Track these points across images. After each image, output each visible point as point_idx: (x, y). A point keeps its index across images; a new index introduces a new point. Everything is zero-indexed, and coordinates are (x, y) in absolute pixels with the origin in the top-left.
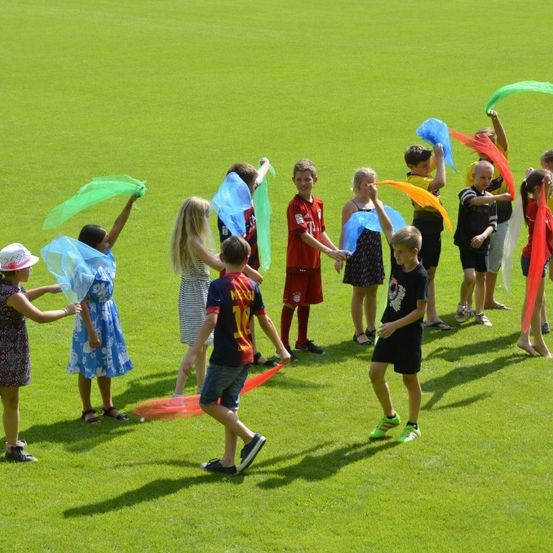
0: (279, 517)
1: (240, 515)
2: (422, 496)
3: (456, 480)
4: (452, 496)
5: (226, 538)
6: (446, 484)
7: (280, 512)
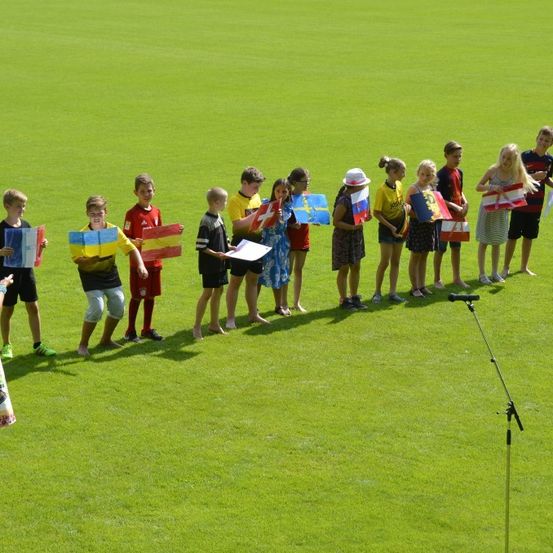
0: (160, 492)
1: (126, 490)
2: (288, 473)
3: (321, 459)
4: (314, 473)
5: (110, 510)
6: (311, 462)
7: (162, 487)
